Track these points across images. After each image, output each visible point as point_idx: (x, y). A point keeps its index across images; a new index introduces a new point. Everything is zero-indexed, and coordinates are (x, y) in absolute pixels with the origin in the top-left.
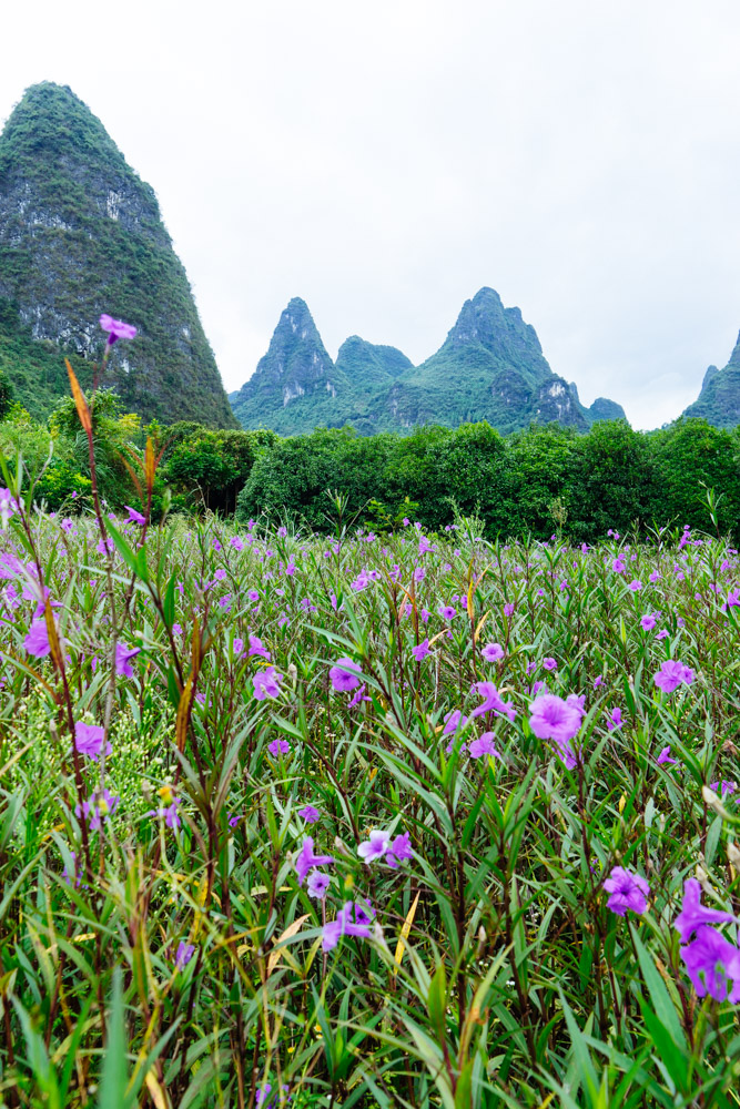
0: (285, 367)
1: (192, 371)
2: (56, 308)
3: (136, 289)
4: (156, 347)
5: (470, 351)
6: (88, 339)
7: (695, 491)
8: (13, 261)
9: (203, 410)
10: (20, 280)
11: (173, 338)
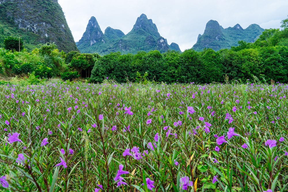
0: (91, 35)
1: (65, 37)
2: (25, 19)
3: (48, 14)
4: (55, 30)
5: (140, 31)
6: (35, 28)
7: (211, 67)
8: (12, 6)
9: (69, 47)
10: (14, 11)
11: (60, 27)
